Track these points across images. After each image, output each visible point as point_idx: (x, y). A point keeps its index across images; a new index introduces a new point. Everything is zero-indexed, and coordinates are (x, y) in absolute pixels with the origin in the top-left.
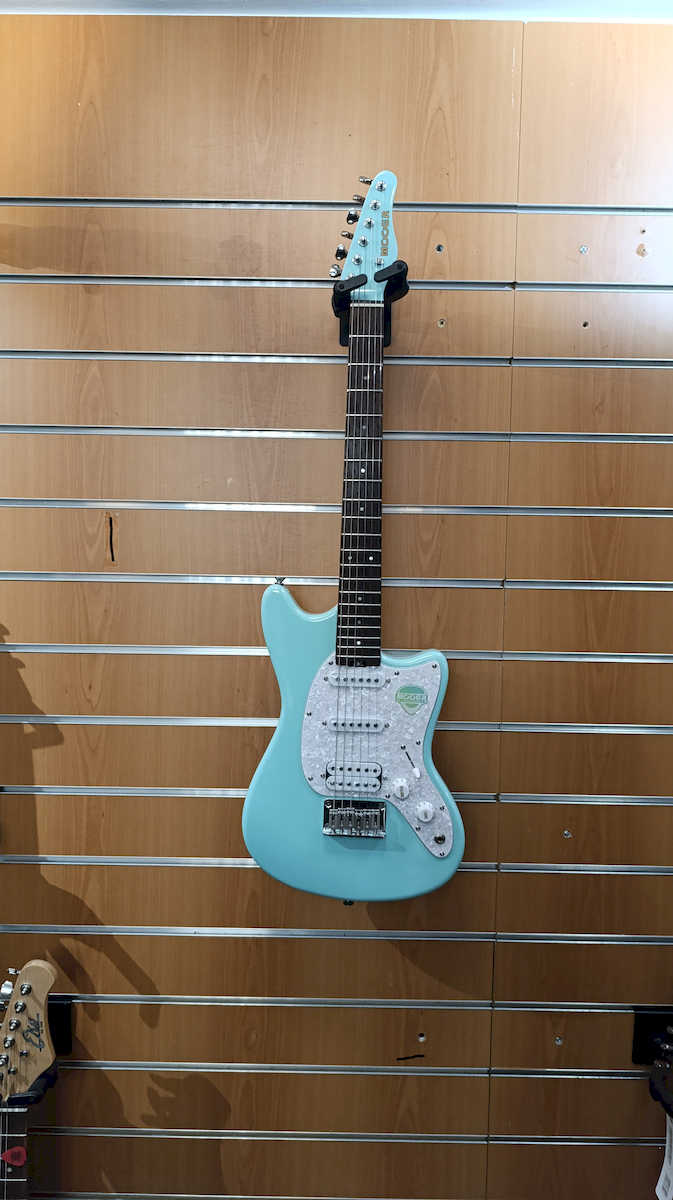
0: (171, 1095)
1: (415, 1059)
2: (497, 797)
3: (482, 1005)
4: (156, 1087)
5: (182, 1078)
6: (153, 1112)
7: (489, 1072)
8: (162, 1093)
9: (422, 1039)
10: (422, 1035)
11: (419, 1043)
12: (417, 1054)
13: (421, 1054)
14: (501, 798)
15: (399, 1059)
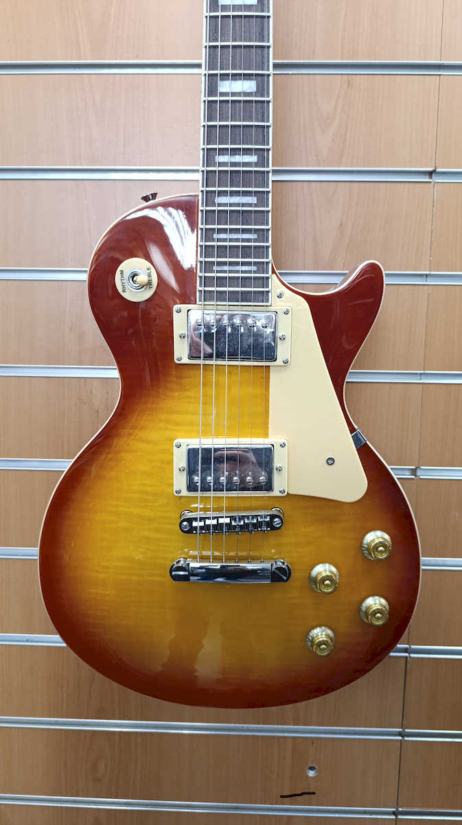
1: (305, 796)
2: (414, 472)
3: (388, 734)
7: (394, 813)
9: (311, 773)
10: (312, 768)
11: (307, 776)
12: (307, 791)
13: (312, 791)
14: (419, 473)
15: (282, 797)
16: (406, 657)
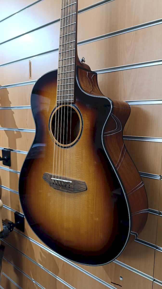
0: (45, 257)
1: (118, 286)
4: (41, 252)
5: (47, 253)
6: (41, 260)
8: (43, 255)
9: (121, 279)
13: (121, 285)
15: (111, 282)
16: (155, 249)
